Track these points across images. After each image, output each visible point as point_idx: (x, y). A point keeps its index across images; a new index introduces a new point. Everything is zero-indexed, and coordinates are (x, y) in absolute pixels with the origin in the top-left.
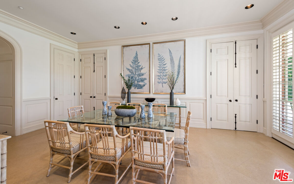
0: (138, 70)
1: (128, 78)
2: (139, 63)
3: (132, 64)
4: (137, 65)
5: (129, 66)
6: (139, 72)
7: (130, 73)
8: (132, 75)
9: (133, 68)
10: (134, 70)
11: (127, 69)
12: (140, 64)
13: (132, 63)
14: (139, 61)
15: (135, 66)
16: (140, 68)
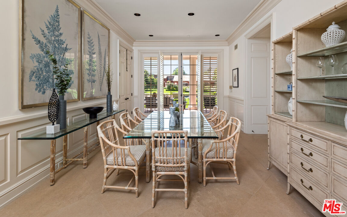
0: (59, 49)
1: (37, 64)
2: (61, 34)
3: (46, 31)
4: (57, 38)
5: (41, 33)
6: (62, 56)
7: (43, 53)
8: (46, 59)
9: (50, 42)
10: (51, 48)
11: (34, 38)
12: (62, 38)
13: (47, 27)
14: (61, 31)
15: (53, 38)
16: (63, 46)
